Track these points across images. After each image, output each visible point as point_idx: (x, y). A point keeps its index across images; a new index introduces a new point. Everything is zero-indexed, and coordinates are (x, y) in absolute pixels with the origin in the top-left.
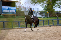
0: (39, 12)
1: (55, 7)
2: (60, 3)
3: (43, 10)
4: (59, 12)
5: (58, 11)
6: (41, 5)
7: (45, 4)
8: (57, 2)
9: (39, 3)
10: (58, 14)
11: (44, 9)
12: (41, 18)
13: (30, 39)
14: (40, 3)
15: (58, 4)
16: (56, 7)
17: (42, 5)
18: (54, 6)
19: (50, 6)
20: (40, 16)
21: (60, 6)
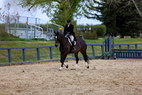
0: (41, 26)
1: (78, 16)
2: (88, 7)
3: (51, 23)
4: (86, 27)
5: (85, 25)
6: (44, 9)
7: (55, 9)
8: (81, 3)
9: (40, 5)
10: (83, 31)
11: (52, 21)
12: (45, 42)
13: (19, 91)
14: (42, 5)
15: (83, 8)
16: (79, 14)
17: (48, 10)
18: (75, 14)
19: (66, 12)
20: (43, 36)
21: (87, 13)
